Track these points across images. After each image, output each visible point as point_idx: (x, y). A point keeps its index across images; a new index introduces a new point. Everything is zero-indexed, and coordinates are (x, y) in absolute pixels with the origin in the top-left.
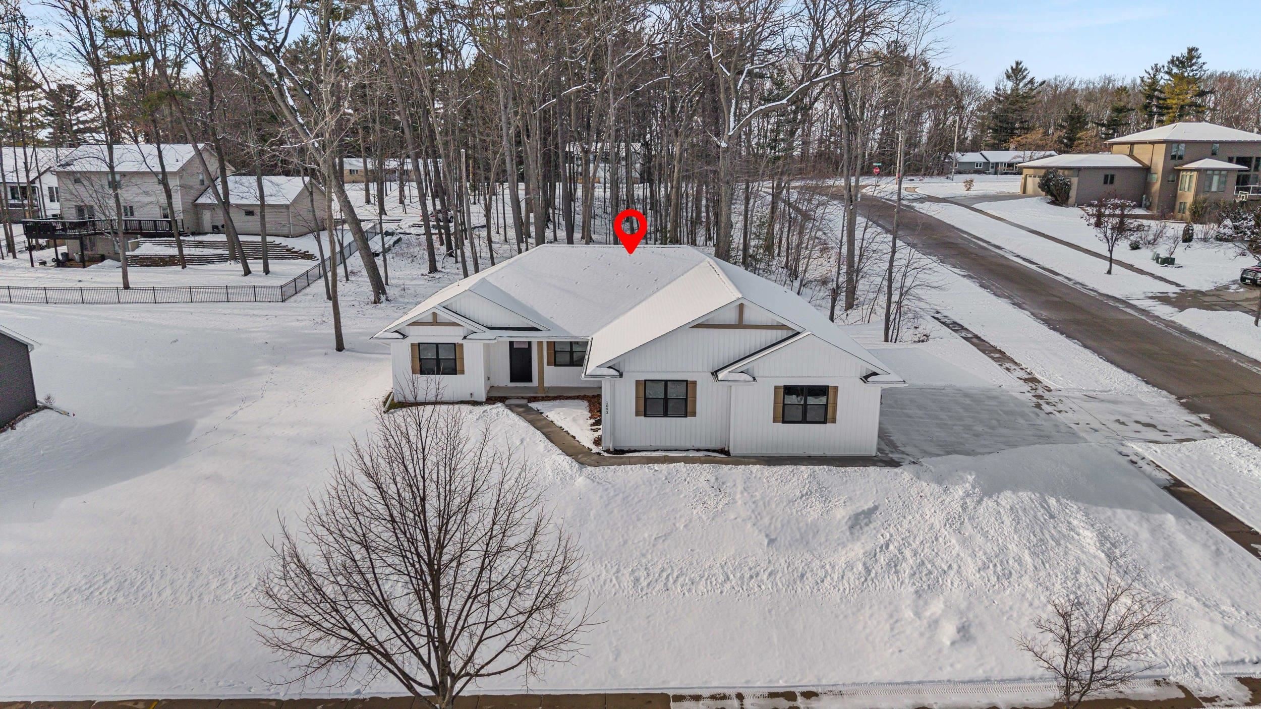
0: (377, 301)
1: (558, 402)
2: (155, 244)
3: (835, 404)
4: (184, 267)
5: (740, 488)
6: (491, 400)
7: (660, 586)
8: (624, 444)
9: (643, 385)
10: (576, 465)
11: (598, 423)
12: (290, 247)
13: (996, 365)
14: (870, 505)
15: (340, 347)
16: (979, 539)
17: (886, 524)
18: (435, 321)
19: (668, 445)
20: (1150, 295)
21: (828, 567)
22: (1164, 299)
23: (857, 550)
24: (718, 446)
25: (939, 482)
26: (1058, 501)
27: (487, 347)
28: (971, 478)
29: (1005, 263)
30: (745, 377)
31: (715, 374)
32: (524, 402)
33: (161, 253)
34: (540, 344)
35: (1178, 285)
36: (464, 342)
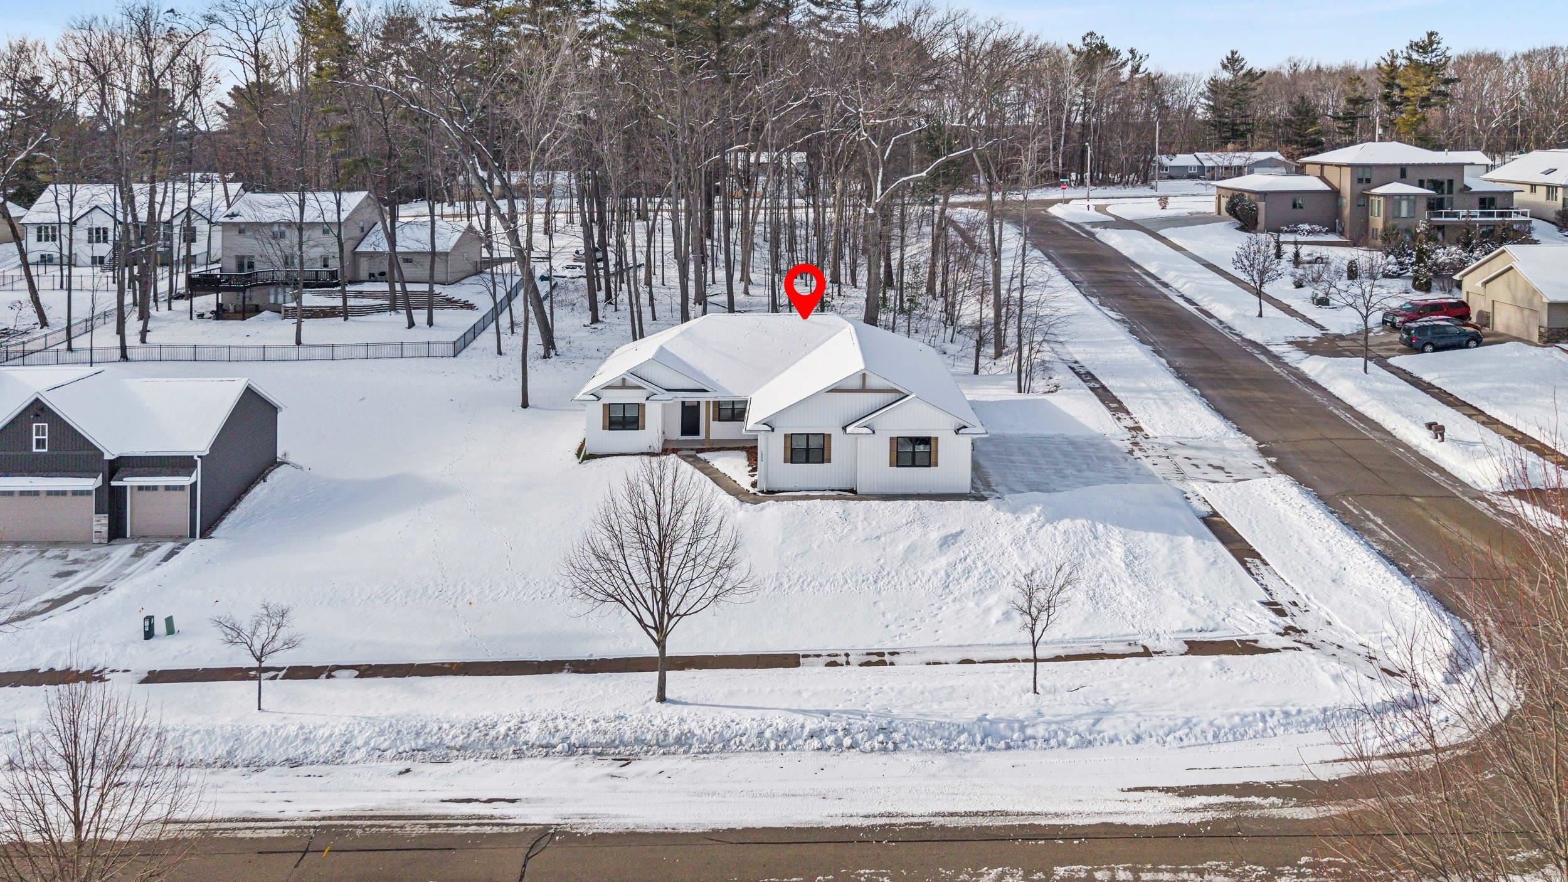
0: (546, 356)
1: (721, 453)
2: (314, 294)
3: (937, 451)
4: (345, 319)
5: (861, 517)
6: (665, 451)
7: (798, 587)
8: (775, 486)
9: (789, 437)
10: (737, 502)
11: (755, 469)
12: (450, 297)
13: (1108, 414)
14: (958, 529)
15: (525, 405)
16: (1035, 554)
17: (968, 543)
18: (624, 385)
19: (810, 486)
20: (1290, 340)
21: (920, 574)
22: (1302, 345)
23: (943, 561)
24: (848, 487)
25: (1014, 512)
26: (1105, 526)
27: (664, 405)
28: (1038, 509)
29: (1165, 303)
30: (866, 430)
31: (844, 428)
32: (693, 453)
33: (323, 304)
34: (708, 403)
35: (1322, 328)
36: (647, 403)
